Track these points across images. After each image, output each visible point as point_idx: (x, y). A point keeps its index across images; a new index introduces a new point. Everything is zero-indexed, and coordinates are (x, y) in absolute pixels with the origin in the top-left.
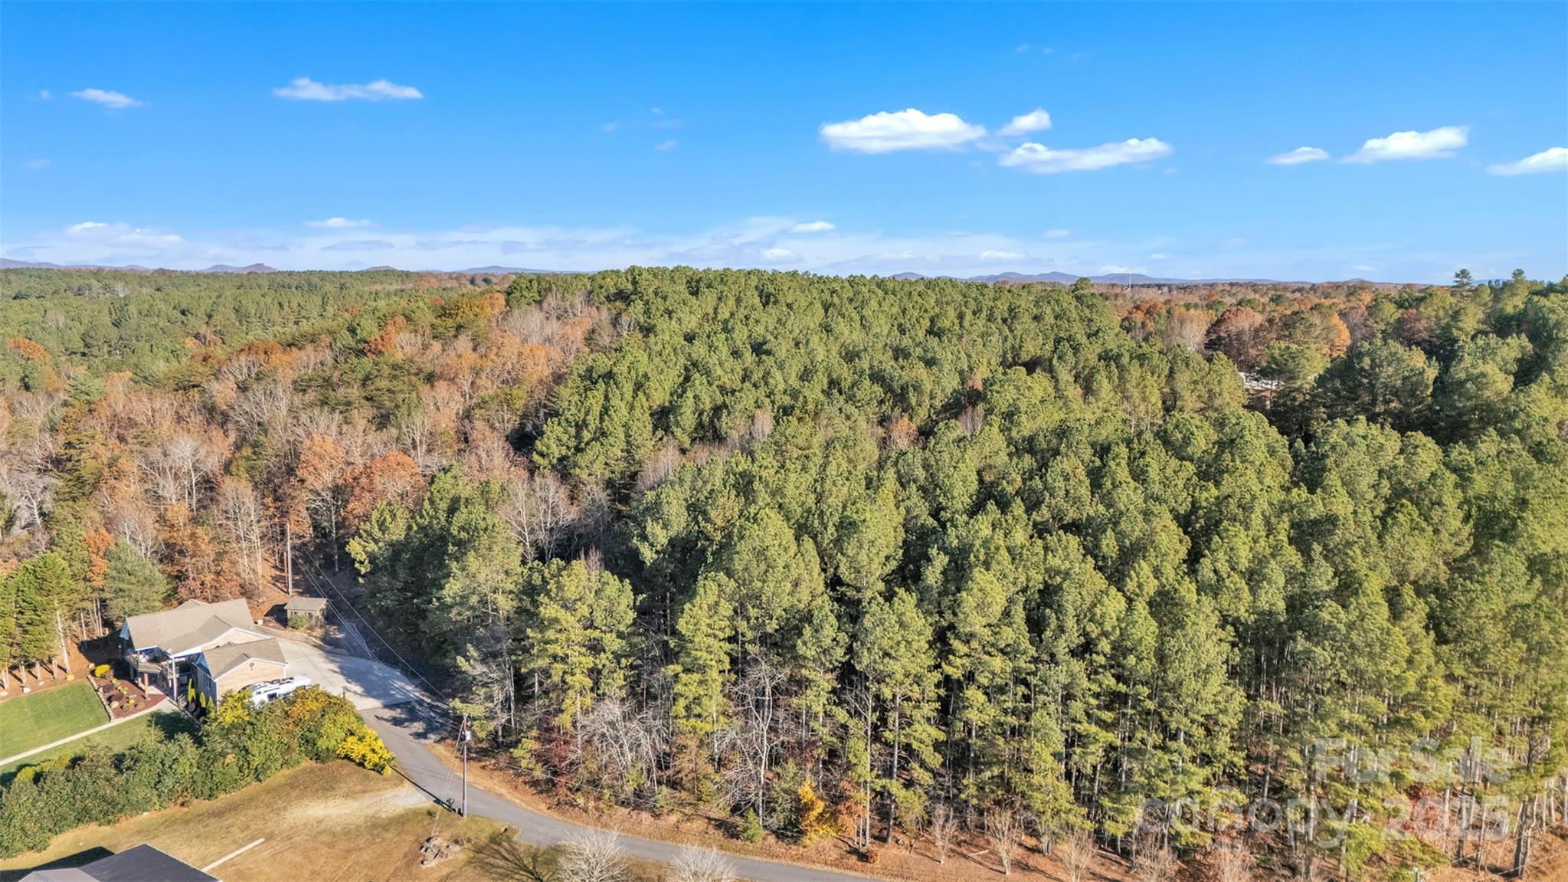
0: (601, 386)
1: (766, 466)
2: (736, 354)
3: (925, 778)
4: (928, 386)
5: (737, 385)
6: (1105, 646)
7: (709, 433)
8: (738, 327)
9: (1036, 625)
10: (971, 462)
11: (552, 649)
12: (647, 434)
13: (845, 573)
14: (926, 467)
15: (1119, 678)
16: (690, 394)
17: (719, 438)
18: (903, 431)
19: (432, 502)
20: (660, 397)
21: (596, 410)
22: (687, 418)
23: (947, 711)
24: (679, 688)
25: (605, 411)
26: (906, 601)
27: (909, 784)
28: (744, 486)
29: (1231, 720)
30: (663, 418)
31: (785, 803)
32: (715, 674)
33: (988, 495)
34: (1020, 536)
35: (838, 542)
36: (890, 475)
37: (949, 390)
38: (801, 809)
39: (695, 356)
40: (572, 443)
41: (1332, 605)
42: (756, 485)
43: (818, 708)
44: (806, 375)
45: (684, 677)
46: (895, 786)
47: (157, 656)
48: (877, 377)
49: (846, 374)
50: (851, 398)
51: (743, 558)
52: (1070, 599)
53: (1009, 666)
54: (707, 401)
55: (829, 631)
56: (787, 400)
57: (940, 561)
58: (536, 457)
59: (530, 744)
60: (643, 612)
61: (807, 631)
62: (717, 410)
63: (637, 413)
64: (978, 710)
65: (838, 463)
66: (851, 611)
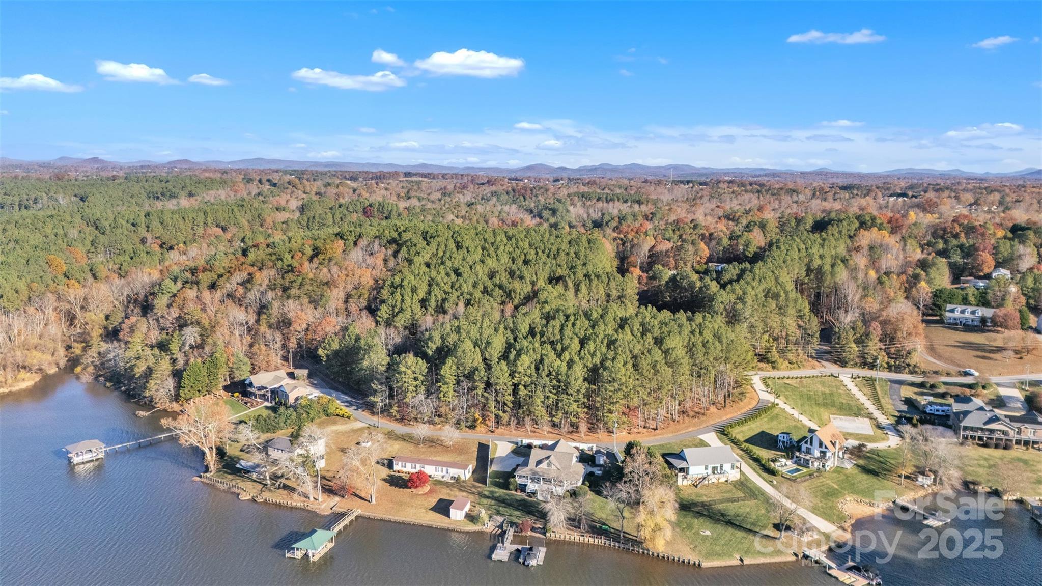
0: (399, 290)
1: (463, 323)
2: (448, 274)
3: (508, 410)
4: (518, 291)
5: (450, 290)
6: (554, 373)
7: (441, 309)
8: (448, 261)
9: (537, 369)
10: (528, 321)
11: (404, 379)
12: (419, 310)
13: (487, 356)
14: (514, 323)
15: (557, 381)
16: (433, 294)
17: (445, 312)
18: (509, 308)
19: (349, 336)
20: (421, 294)
21: (399, 300)
22: (433, 304)
23: (515, 392)
24: (441, 389)
25: (403, 301)
26: (503, 364)
27: (504, 412)
28: (458, 330)
29: (583, 391)
30: (424, 303)
31: (471, 419)
32: (451, 385)
33: (532, 332)
34: (537, 345)
35: (486, 348)
36: (502, 326)
37: (526, 292)
38: (475, 420)
39: (432, 276)
40: (391, 313)
41: (609, 362)
42: (461, 331)
43: (480, 393)
44: (475, 285)
45: (443, 386)
46: (501, 413)
47: (261, 388)
48: (501, 287)
49: (489, 284)
50: (491, 296)
51: (459, 352)
52: (546, 362)
53: (530, 380)
54: (439, 297)
55: (482, 373)
56: (469, 297)
57: (514, 353)
58: (378, 318)
59: (395, 408)
60: (430, 369)
61: (477, 372)
62: (444, 300)
63: (414, 301)
64: (522, 392)
65: (486, 322)
66: (488, 367)
